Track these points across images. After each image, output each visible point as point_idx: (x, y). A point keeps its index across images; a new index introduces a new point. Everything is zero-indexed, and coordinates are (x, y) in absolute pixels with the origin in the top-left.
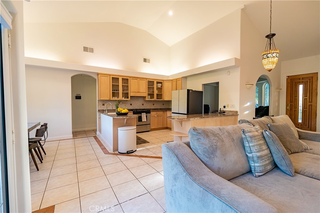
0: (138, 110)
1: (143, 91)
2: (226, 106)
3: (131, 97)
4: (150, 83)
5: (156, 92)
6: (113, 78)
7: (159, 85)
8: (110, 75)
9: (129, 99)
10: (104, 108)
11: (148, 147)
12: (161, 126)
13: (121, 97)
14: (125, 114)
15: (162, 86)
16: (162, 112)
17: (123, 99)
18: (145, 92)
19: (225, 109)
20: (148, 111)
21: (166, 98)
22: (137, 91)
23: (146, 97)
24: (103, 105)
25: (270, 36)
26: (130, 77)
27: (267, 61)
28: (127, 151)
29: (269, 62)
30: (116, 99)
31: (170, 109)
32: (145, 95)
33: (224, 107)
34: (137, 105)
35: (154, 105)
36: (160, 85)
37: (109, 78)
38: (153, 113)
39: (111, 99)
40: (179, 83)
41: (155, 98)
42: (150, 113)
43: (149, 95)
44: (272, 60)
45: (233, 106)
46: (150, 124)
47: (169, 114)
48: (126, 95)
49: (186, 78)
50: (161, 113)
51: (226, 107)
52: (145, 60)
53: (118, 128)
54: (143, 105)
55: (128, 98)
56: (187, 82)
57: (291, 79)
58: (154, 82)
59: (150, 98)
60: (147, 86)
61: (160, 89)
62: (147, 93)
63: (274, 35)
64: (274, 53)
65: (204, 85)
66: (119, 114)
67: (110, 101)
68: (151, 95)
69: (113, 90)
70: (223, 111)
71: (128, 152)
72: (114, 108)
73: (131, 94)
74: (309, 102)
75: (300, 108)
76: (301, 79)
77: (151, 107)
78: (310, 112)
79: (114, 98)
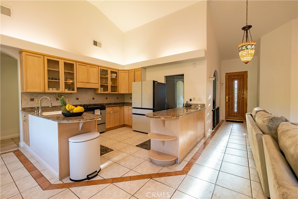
0: (89, 106)
1: (95, 82)
2: (192, 98)
3: (77, 88)
4: (104, 72)
5: (110, 83)
6: (48, 60)
7: (114, 75)
8: (44, 56)
9: (75, 91)
10: (34, 104)
11: (116, 159)
12: (118, 124)
13: (62, 89)
14: (79, 114)
15: (116, 77)
16: (119, 107)
17: (67, 91)
18: (97, 82)
19: (191, 103)
20: (102, 107)
21: (122, 90)
22: (86, 82)
23: (98, 89)
24: (32, 100)
25: (247, 28)
26: (76, 62)
28: (87, 176)
29: (248, 54)
30: (54, 90)
31: (130, 104)
32: (98, 86)
33: (191, 100)
34: (87, 99)
35: (107, 98)
36: (115, 75)
37: (42, 59)
38: (108, 109)
39: (47, 91)
40: (138, 73)
41: (109, 91)
42: (105, 109)
43: (102, 86)
44: (251, 52)
45: (200, 99)
46: (105, 123)
47: (126, 109)
48: (70, 86)
49: (145, 68)
50: (117, 108)
51: (192, 100)
52: (95, 43)
53: (70, 140)
54: (93, 99)
55: (73, 90)
56: (147, 73)
57: (229, 76)
58: (107, 71)
59: (104, 91)
60: (99, 76)
61: (114, 80)
62: (100, 84)
63: (250, 27)
64: (253, 45)
65: (167, 77)
66: (68, 115)
67: (45, 93)
68: (105, 87)
69: (49, 79)
70: (189, 104)
71: (90, 177)
73: (78, 85)
74: (242, 95)
75: (236, 100)
76: (236, 76)
77: (104, 102)
78: (243, 103)
79: (51, 90)
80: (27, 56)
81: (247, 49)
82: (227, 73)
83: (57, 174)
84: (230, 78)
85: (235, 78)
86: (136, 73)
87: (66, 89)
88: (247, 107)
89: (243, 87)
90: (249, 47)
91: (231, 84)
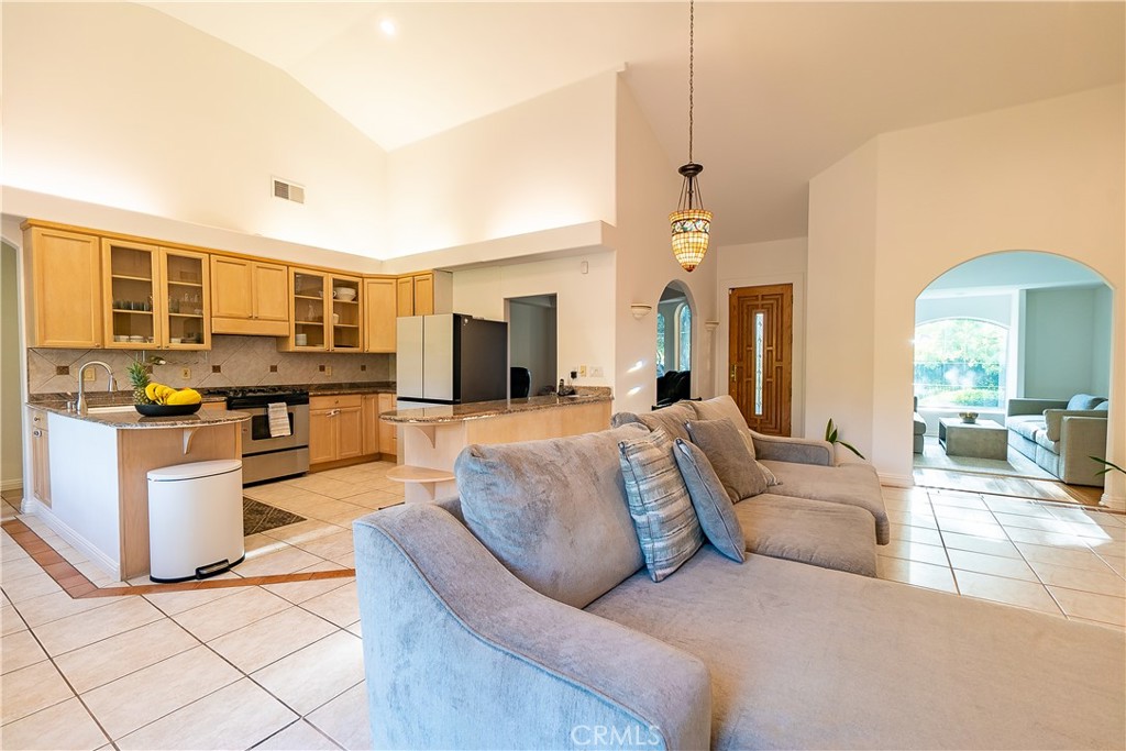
0: (250, 391)
1: (275, 311)
2: (578, 371)
3: (213, 335)
4: (307, 285)
5: (331, 320)
6: (114, 249)
7: (346, 295)
8: (100, 237)
9: (207, 344)
10: (68, 384)
12: (356, 452)
13: (161, 337)
14: (187, 410)
15: (355, 299)
16: (360, 396)
17: (176, 344)
18: (284, 316)
19: (575, 383)
20: (296, 397)
21: (373, 343)
22: (245, 315)
23: (285, 338)
24: (63, 370)
25: (691, 171)
26: (210, 254)
27: (682, 241)
28: (198, 570)
29: (687, 245)
30: (136, 342)
31: (390, 386)
32: (285, 328)
33: (574, 375)
34: (248, 371)
35: (322, 369)
36: (351, 292)
37: (92, 248)
38: (318, 403)
39: (110, 343)
40: (423, 289)
41: (328, 343)
42: (307, 402)
43: (300, 329)
44: (695, 240)
45: (597, 372)
46: (306, 446)
47: (384, 401)
48: (190, 328)
49: (448, 272)
50: (354, 400)
51: (577, 375)
52: (281, 190)
53: (150, 475)
54: (274, 369)
55: (200, 341)
56: (454, 288)
57: (739, 298)
58: (320, 279)
59: (308, 344)
60: (292, 296)
61: (349, 310)
62: (293, 322)
63: (698, 168)
64: (699, 220)
65: (511, 302)
66: (153, 411)
67: (102, 351)
68: (313, 332)
69: (116, 306)
70: (571, 387)
71: (205, 572)
72: (126, 384)
73: (213, 325)
74: (777, 360)
75: (759, 377)
76: (760, 297)
77: (311, 378)
78: (779, 387)
79: (123, 342)
80: (47, 238)
81: (686, 231)
82: (733, 289)
83: (115, 565)
84: (744, 303)
85: (757, 307)
86: (419, 286)
87: (173, 340)
88: (790, 400)
89: (780, 335)
90: (688, 225)
91: (745, 325)
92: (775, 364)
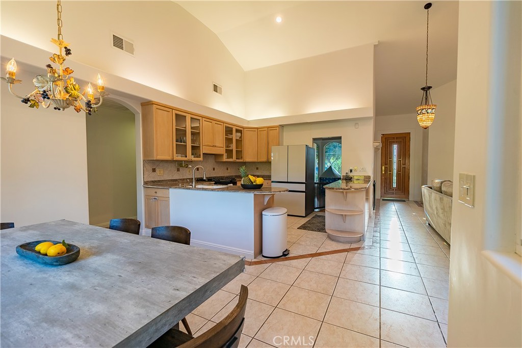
1: (219, 144)
2: (353, 169)
3: (203, 154)
4: (229, 131)
6: (176, 115)
7: (239, 135)
8: (173, 109)
9: (201, 159)
10: (156, 177)
13: (189, 155)
15: (241, 137)
17: (193, 158)
18: (222, 145)
19: (351, 175)
21: (248, 157)
22: (211, 145)
23: (223, 155)
24: (154, 170)
25: (426, 89)
26: (202, 117)
28: (283, 252)
32: (222, 151)
33: (351, 171)
35: (227, 169)
37: (170, 113)
39: (175, 158)
41: (234, 158)
43: (226, 151)
45: (363, 170)
49: (282, 126)
51: (353, 171)
52: (215, 88)
54: (214, 169)
55: (199, 156)
56: (284, 133)
57: (386, 138)
58: (232, 129)
59: (228, 158)
60: (225, 136)
61: (239, 143)
62: (225, 148)
63: (430, 88)
65: (314, 139)
69: (176, 141)
70: (349, 176)
73: (204, 150)
74: (403, 164)
75: (395, 172)
76: (395, 138)
77: (224, 173)
78: (404, 175)
79: (178, 157)
80: (158, 110)
81: (428, 113)
82: (383, 135)
84: (388, 140)
85: (394, 142)
86: (271, 133)
87: (192, 156)
88: (409, 181)
89: (404, 153)
90: (429, 111)
91: (388, 149)
92: (402, 166)
